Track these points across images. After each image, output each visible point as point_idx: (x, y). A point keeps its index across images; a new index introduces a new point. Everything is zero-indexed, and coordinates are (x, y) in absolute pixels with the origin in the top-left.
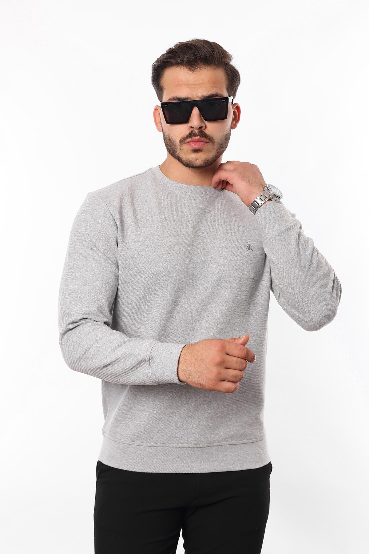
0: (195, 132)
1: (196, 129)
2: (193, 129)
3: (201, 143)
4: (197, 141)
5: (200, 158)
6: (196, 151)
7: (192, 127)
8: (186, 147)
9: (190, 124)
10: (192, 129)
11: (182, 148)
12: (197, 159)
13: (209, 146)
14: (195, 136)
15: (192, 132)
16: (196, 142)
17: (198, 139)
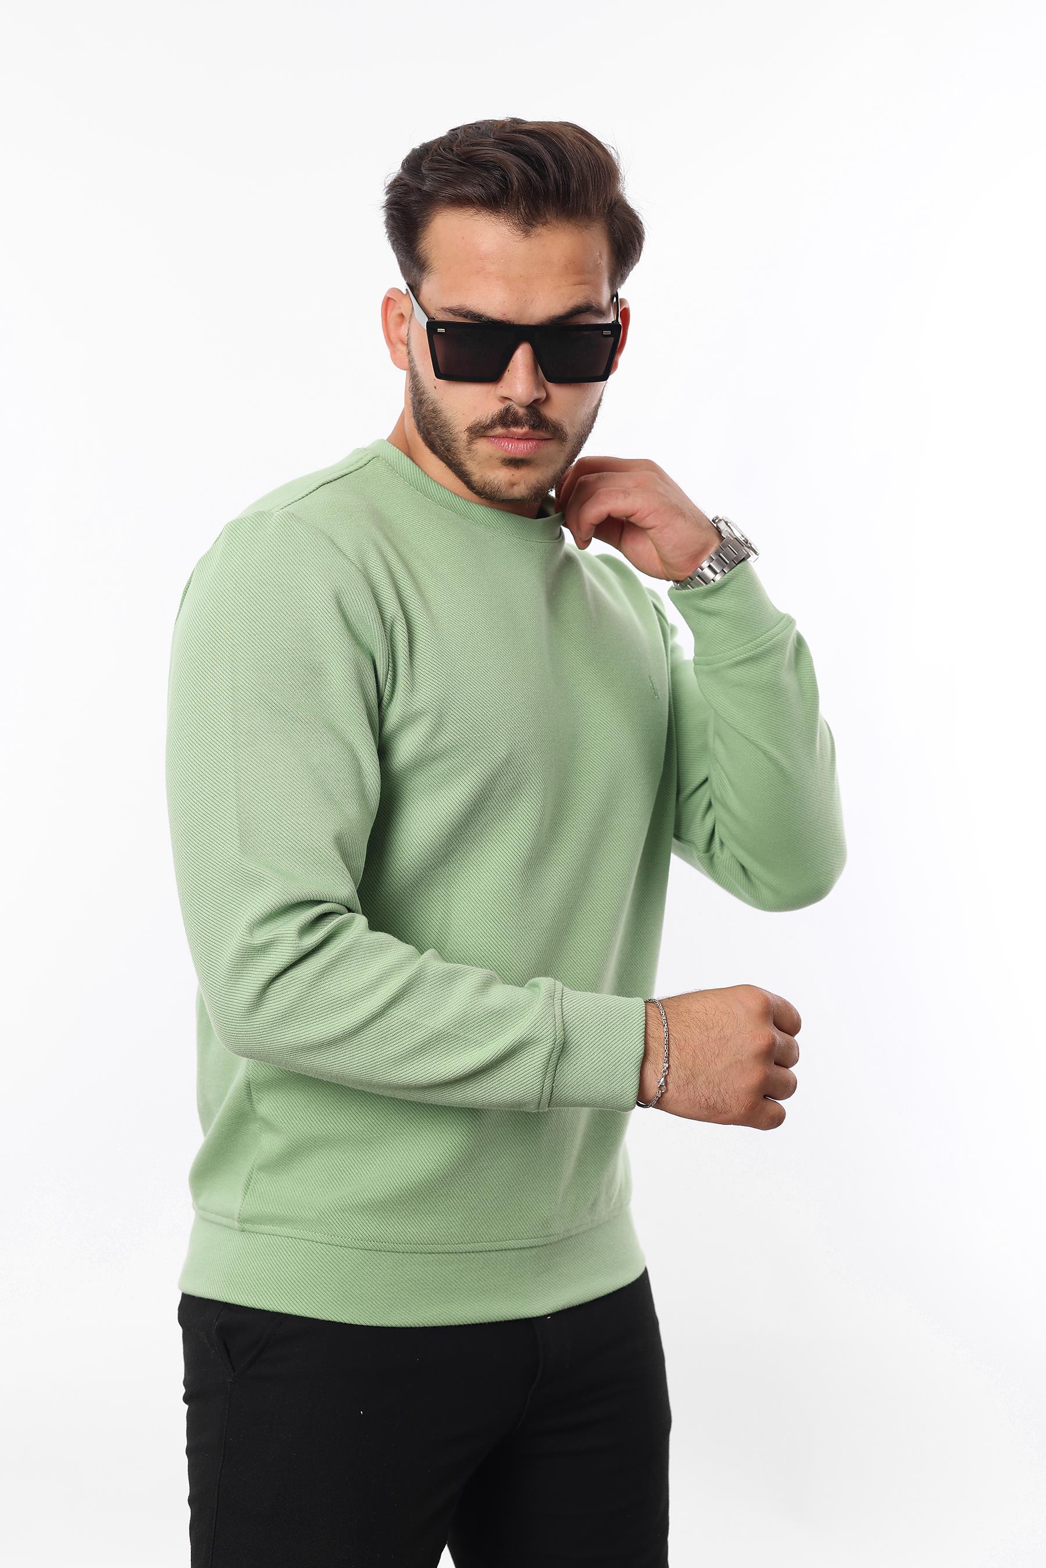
0: (515, 414)
4: (521, 439)
11: (474, 447)
12: (513, 485)
13: (550, 448)
16: (518, 439)
17: (525, 434)
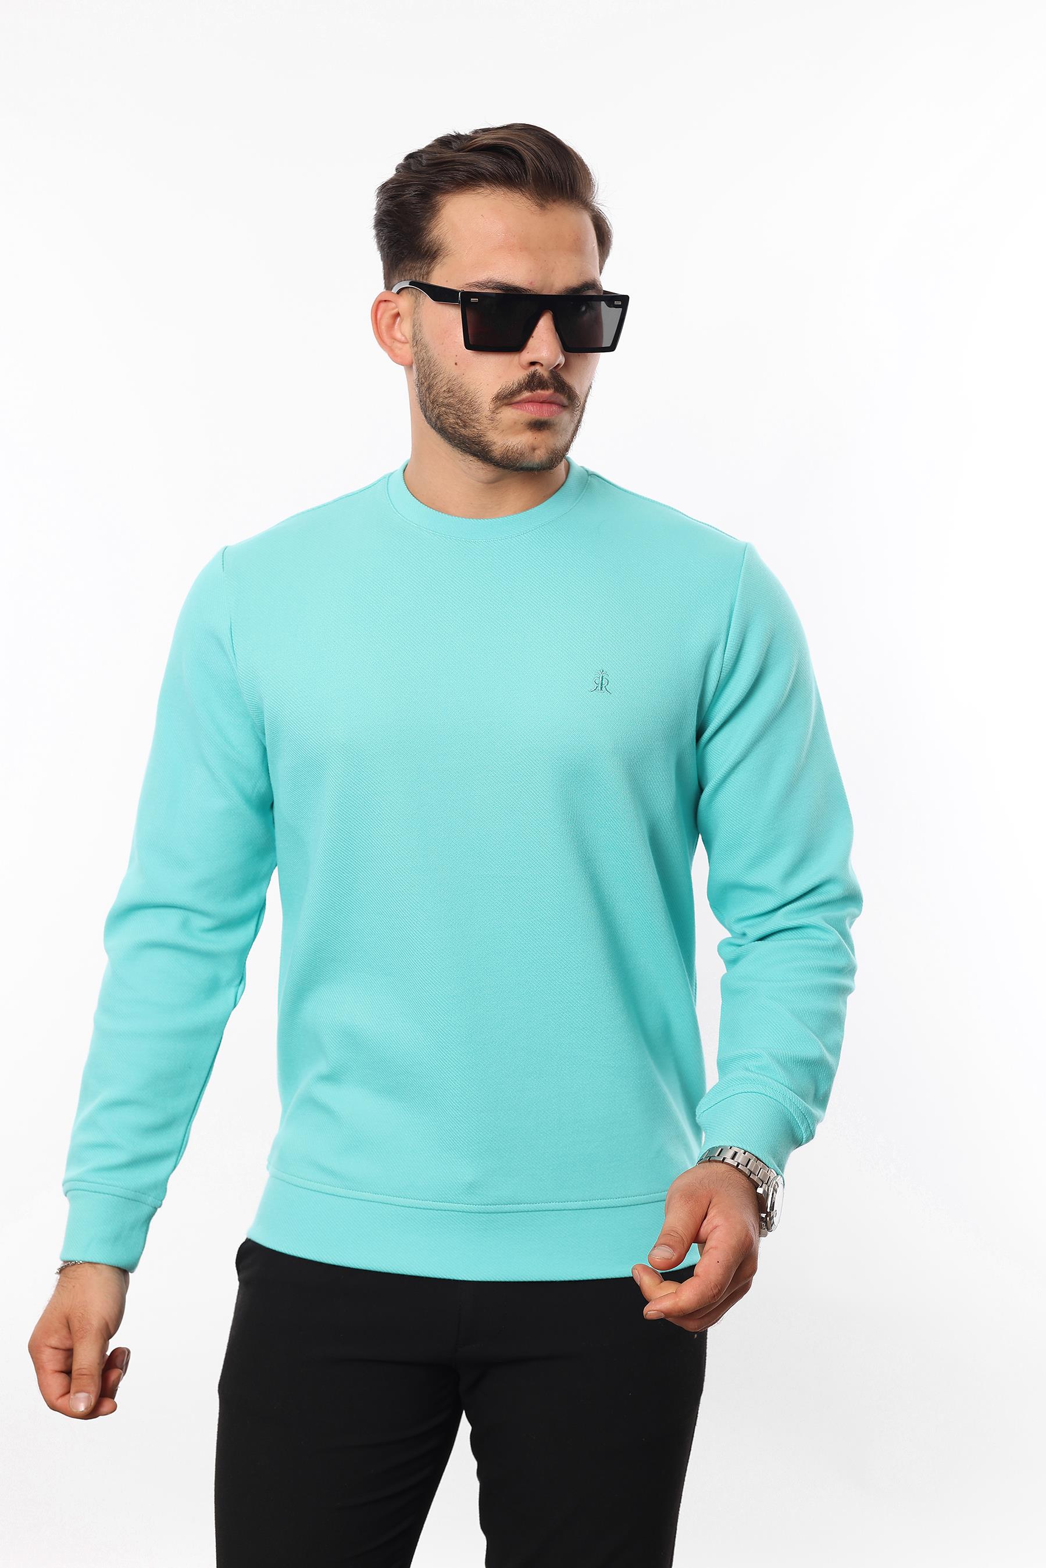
1: (546, 370)
2: (538, 367)
3: (554, 408)
5: (543, 446)
6: (538, 426)
7: (533, 364)
8: (509, 414)
9: (527, 356)
10: (533, 369)
14: (543, 389)
15: (533, 376)
